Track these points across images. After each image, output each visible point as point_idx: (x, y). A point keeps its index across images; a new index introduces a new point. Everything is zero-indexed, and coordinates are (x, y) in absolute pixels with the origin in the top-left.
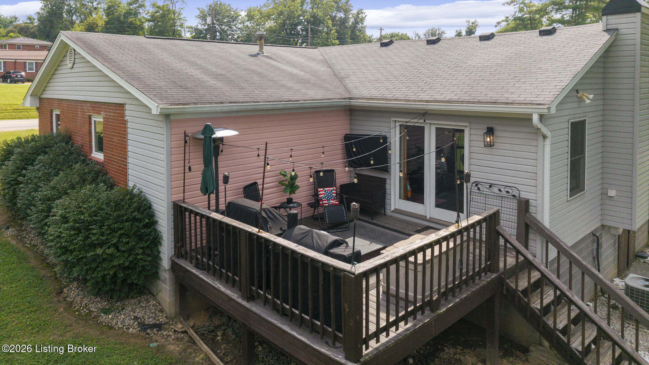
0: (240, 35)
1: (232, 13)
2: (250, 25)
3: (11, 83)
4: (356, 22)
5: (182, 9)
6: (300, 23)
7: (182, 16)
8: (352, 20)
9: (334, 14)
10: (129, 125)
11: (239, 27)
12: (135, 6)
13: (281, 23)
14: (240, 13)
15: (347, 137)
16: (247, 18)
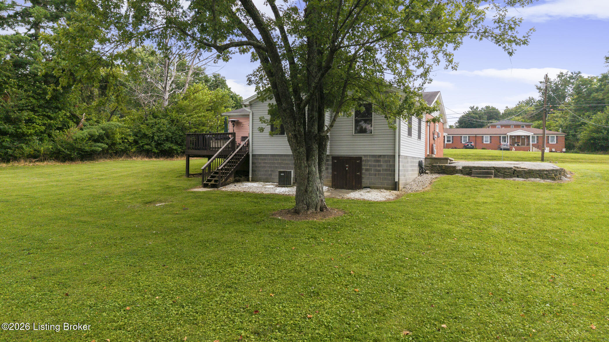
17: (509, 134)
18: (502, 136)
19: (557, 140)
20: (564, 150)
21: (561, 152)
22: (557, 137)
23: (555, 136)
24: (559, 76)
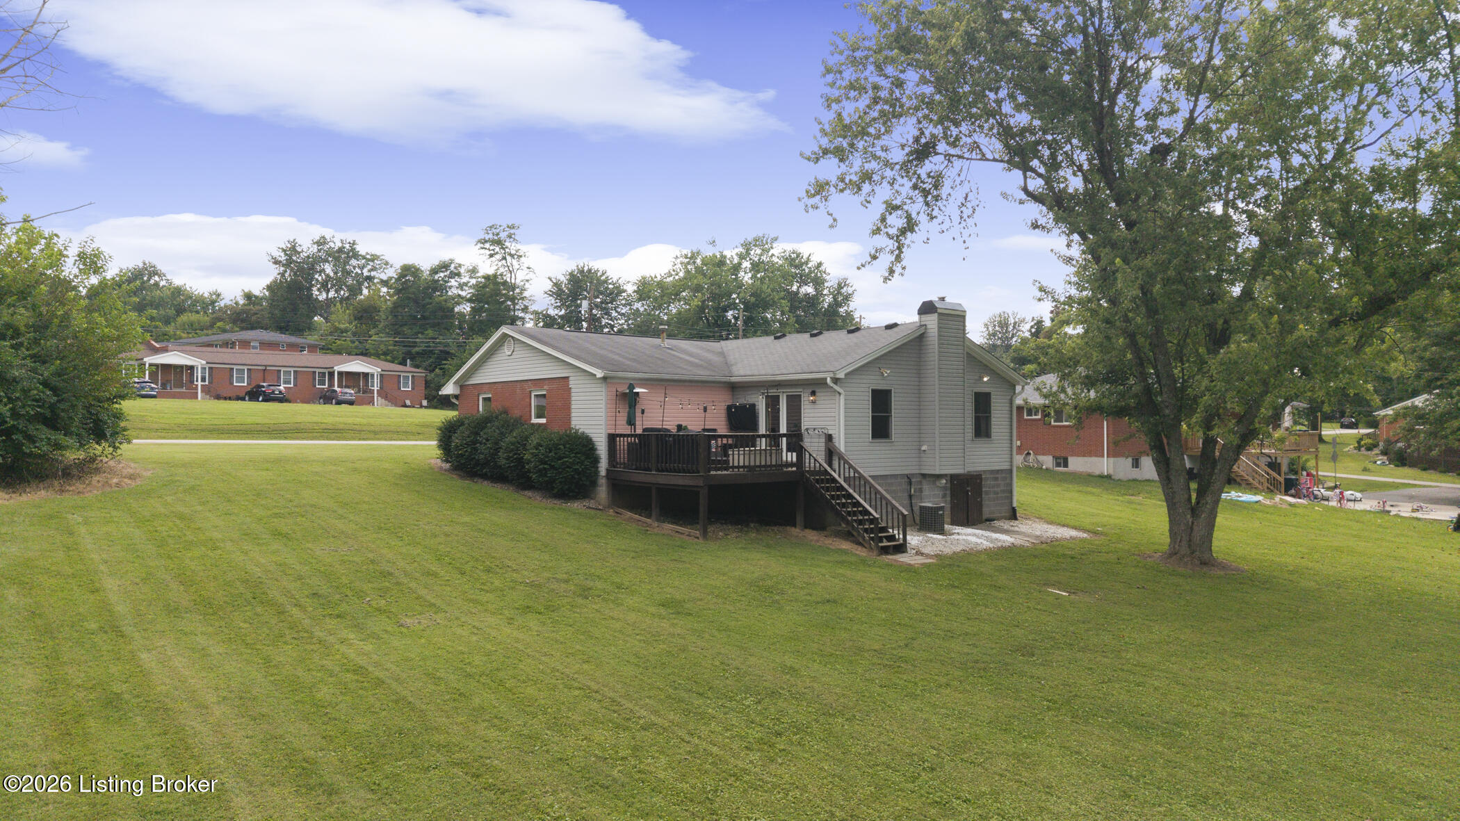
0: (625, 327)
1: (611, 286)
2: (642, 309)
3: (263, 401)
4: (836, 304)
5: (527, 281)
6: (733, 306)
7: (526, 294)
8: (829, 299)
9: (795, 288)
10: (573, 390)
11: (623, 311)
12: (442, 275)
13: (697, 306)
14: (625, 287)
15: (729, 408)
16: (635, 296)
17: (337, 369)
18: (317, 370)
19: (413, 383)
20: (425, 403)
21: (422, 406)
22: (413, 376)
23: (410, 375)
24: (318, 243)
